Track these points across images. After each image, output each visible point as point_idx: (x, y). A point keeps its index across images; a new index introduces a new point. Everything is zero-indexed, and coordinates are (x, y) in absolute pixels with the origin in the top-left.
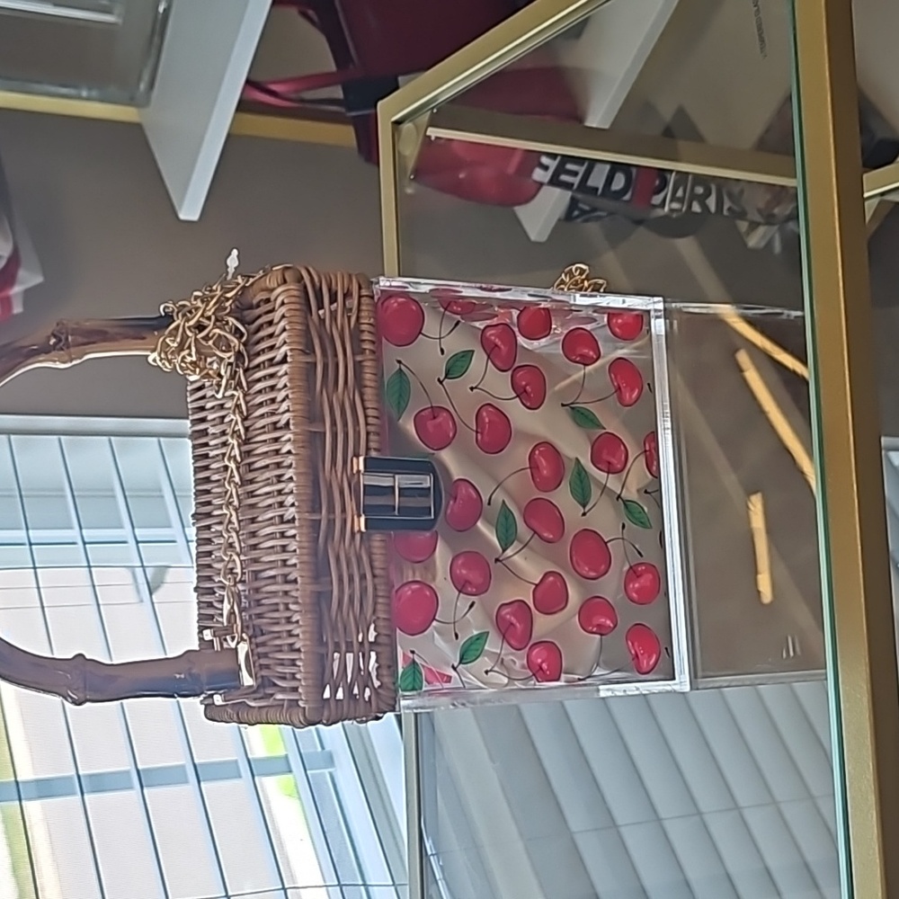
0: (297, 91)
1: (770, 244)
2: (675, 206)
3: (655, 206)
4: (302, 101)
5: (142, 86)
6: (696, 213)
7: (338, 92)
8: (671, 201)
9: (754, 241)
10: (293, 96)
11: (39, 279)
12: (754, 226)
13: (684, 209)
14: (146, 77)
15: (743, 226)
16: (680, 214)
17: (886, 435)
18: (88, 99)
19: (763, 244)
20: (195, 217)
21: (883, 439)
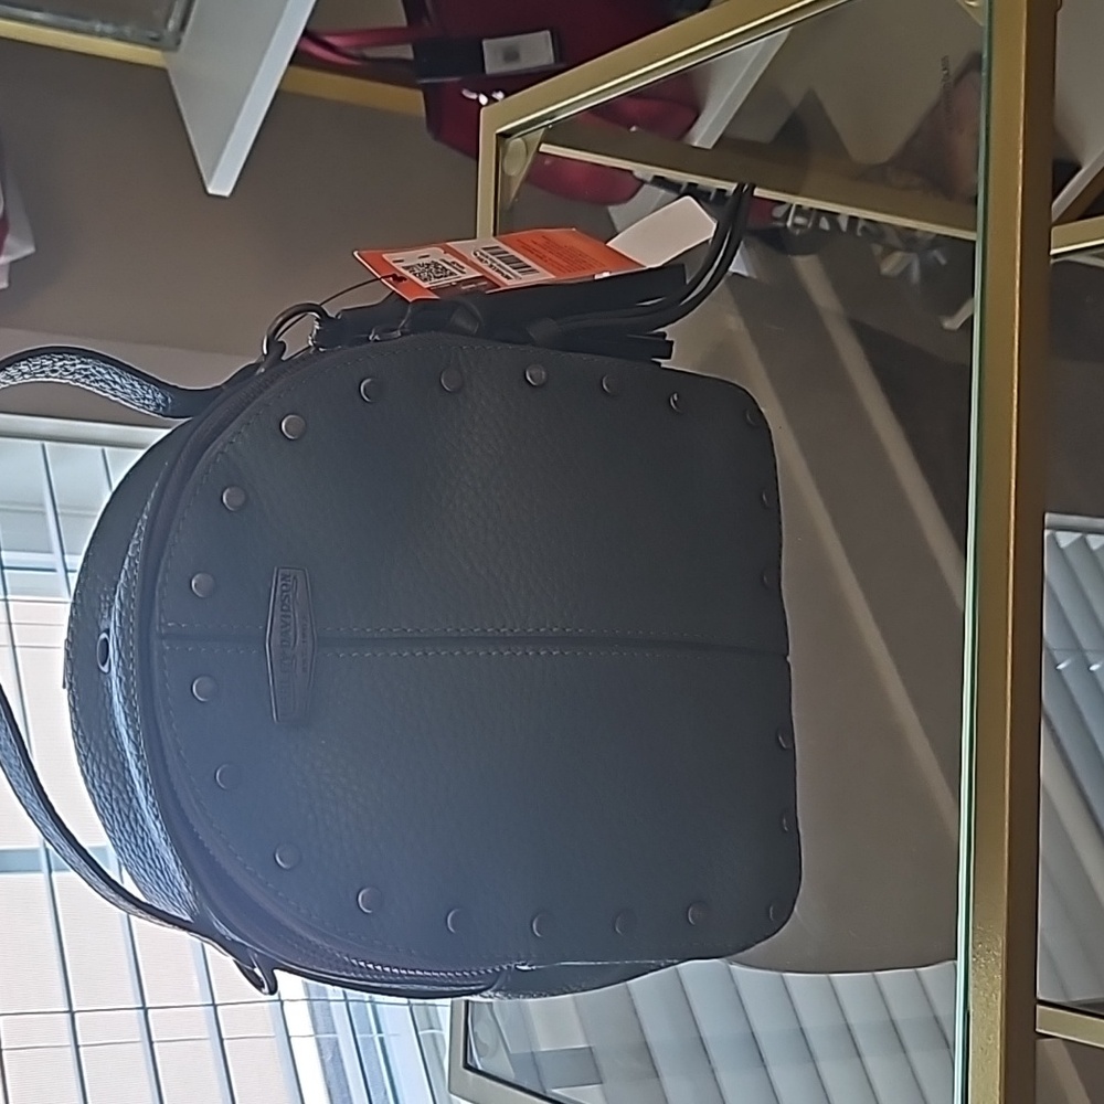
0: (358, 47)
1: (906, 272)
2: (800, 220)
3: (776, 219)
4: (364, 58)
5: (172, 25)
6: (824, 231)
7: (407, 52)
8: (796, 214)
9: (889, 266)
10: (353, 52)
11: (30, 250)
12: (891, 250)
13: (810, 225)
14: (177, 14)
15: (878, 249)
16: (803, 231)
17: (1051, 512)
18: (102, 35)
19: (898, 271)
20: (227, 193)
21: (1047, 516)
